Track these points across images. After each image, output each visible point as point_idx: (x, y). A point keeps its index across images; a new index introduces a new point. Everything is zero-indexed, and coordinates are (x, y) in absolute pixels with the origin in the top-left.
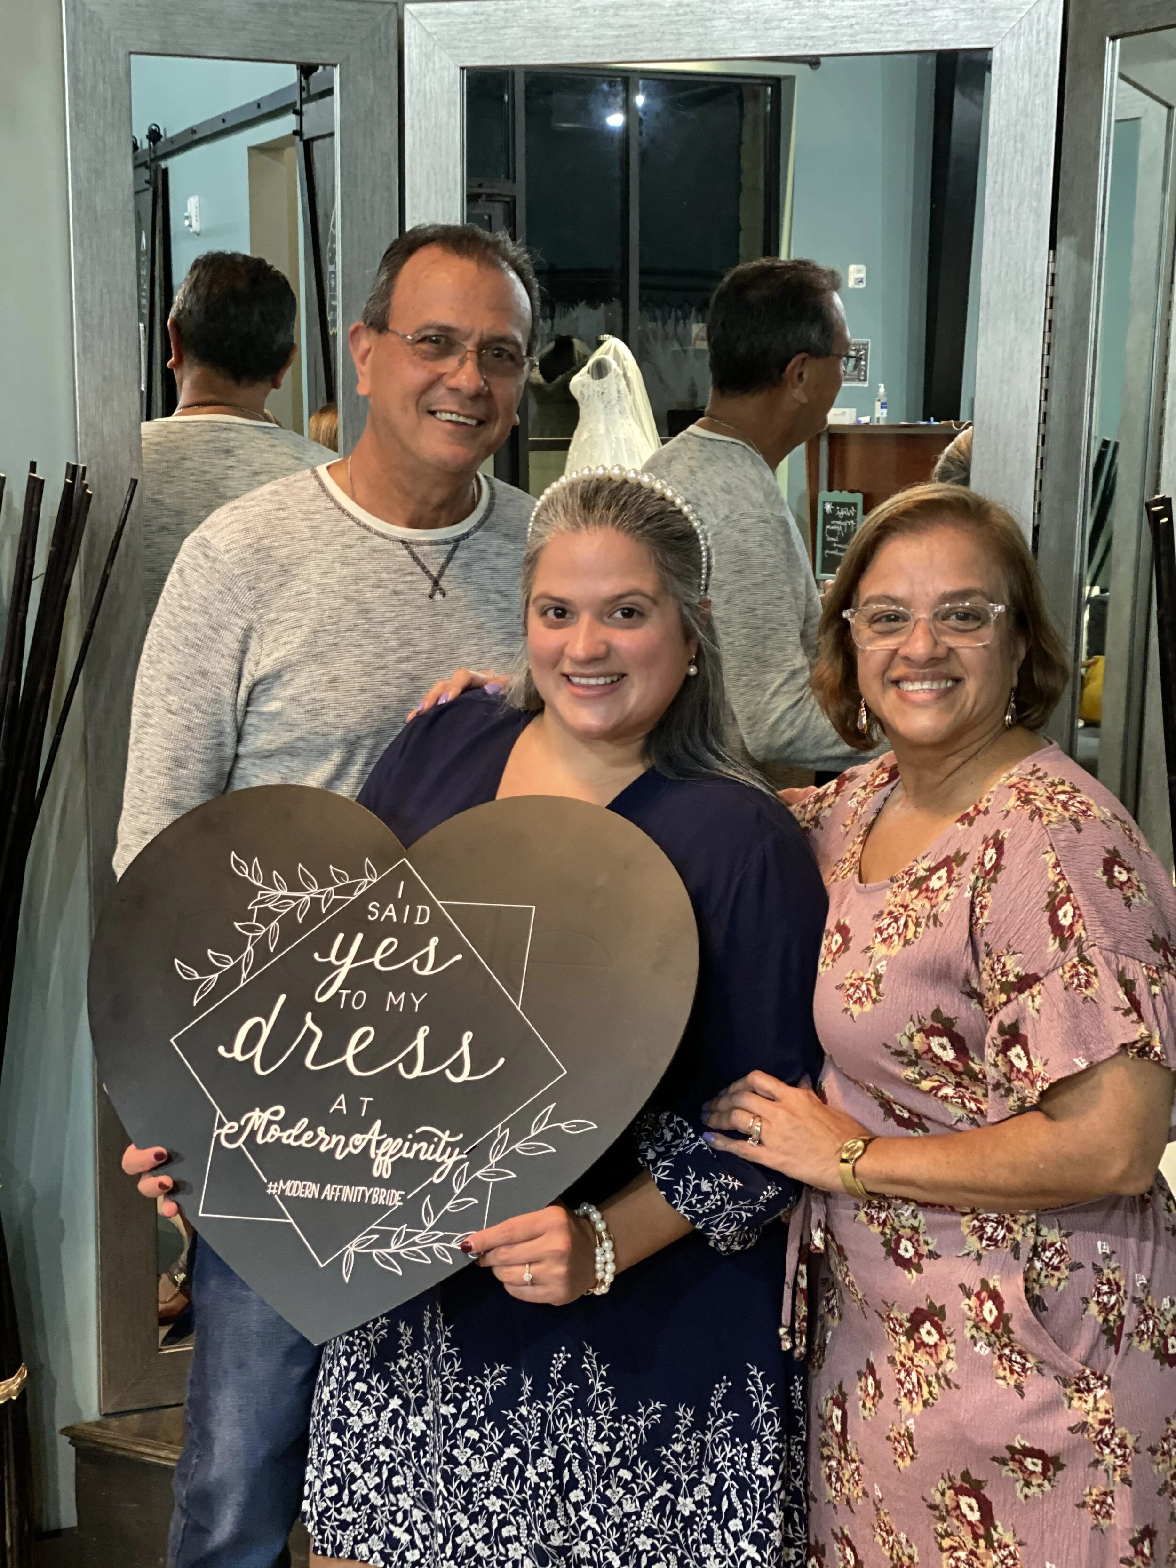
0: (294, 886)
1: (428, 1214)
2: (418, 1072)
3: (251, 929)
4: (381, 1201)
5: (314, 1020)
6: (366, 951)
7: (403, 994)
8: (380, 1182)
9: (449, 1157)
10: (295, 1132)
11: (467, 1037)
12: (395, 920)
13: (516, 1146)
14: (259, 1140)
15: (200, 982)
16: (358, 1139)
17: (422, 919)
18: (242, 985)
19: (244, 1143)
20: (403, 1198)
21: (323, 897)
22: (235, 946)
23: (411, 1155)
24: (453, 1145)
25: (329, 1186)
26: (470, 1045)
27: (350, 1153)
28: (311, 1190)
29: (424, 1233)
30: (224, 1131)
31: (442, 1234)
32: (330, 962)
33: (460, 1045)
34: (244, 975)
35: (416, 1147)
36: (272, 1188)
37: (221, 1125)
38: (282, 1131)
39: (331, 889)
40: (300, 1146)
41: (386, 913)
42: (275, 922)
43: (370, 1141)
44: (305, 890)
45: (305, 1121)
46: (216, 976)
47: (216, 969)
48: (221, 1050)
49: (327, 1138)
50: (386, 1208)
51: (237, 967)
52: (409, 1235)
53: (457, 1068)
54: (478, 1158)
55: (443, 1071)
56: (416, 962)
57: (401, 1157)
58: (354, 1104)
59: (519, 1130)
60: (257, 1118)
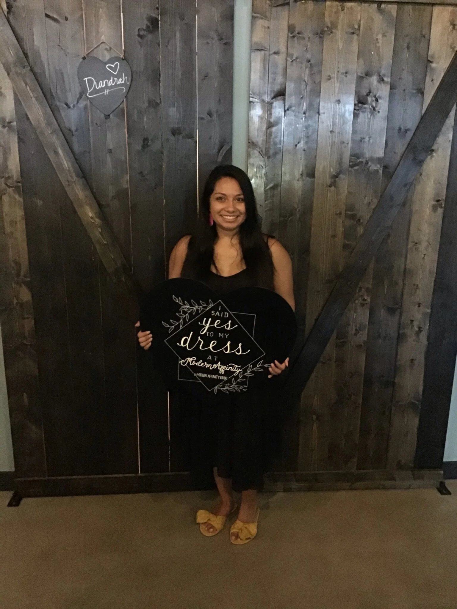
0: (191, 305)
1: (234, 382)
2: (228, 352)
3: (181, 315)
4: (222, 378)
5: (200, 338)
6: (212, 323)
7: (223, 334)
8: (221, 375)
9: (238, 370)
10: (199, 363)
11: (240, 345)
12: (219, 315)
13: (254, 369)
14: (190, 364)
15: (169, 328)
16: (215, 365)
17: (226, 316)
18: (181, 329)
19: (187, 365)
20: (227, 378)
21: (199, 308)
22: (178, 319)
23: (228, 369)
24: (239, 368)
25: (209, 375)
26: (241, 346)
27: (213, 368)
28: (205, 376)
29: (233, 386)
30: (181, 362)
31: (237, 386)
32: (203, 325)
33: (238, 346)
34: (181, 327)
35: (229, 368)
36: (195, 375)
37: (180, 361)
38: (196, 362)
39: (201, 307)
40: (201, 366)
41: (216, 314)
42: (187, 314)
43: (218, 366)
44: (194, 306)
45: (201, 361)
46: (174, 326)
47: (174, 325)
48: (178, 344)
49: (207, 365)
50: (222, 380)
51: (179, 324)
52: (229, 386)
53: (238, 351)
54: (245, 371)
55: (235, 352)
56: (225, 327)
57: (226, 370)
58: (213, 358)
59: (254, 365)
60: (190, 360)
